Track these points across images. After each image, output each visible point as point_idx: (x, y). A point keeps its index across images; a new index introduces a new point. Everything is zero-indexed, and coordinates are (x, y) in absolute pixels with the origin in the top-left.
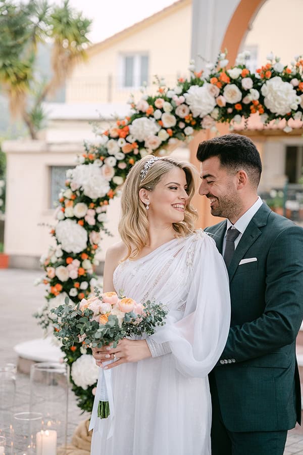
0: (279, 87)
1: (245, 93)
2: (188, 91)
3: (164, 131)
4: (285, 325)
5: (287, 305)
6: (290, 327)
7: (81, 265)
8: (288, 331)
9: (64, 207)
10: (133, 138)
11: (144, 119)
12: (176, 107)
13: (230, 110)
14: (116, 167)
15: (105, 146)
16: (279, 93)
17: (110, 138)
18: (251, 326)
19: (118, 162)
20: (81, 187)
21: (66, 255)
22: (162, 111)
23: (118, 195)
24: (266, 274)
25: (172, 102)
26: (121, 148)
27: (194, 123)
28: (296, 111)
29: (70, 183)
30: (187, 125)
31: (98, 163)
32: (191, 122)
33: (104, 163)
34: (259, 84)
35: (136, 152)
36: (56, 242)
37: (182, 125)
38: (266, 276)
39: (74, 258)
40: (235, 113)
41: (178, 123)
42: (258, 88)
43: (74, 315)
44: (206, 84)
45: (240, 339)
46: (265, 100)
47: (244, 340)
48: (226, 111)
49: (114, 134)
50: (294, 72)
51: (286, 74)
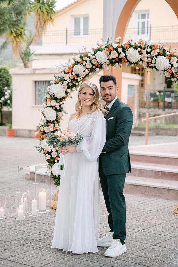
0: (132, 52)
1: (119, 54)
2: (97, 53)
3: (87, 70)
4: (122, 140)
5: (122, 133)
6: (123, 140)
7: (54, 126)
8: (122, 141)
9: (47, 102)
10: (74, 73)
11: (79, 65)
12: (92, 60)
13: (114, 61)
14: (68, 85)
15: (63, 77)
16: (132, 54)
17: (65, 73)
18: (111, 140)
19: (68, 83)
20: (54, 93)
21: (48, 122)
22: (86, 61)
23: (69, 97)
24: (116, 122)
25: (90, 58)
26: (70, 77)
27: (99, 66)
28: (140, 61)
29: (49, 92)
30: (96, 67)
31: (60, 83)
32: (98, 66)
33: (63, 84)
34: (125, 50)
35: (76, 79)
36: (43, 116)
37: (94, 67)
38: (116, 124)
39: (51, 123)
40: (116, 62)
41: (92, 66)
42: (124, 52)
43: (52, 137)
44: (104, 50)
45: (107, 145)
46: (127, 57)
47: (109, 145)
48: (112, 61)
49: (67, 71)
50: (139, 45)
51: (135, 46)
